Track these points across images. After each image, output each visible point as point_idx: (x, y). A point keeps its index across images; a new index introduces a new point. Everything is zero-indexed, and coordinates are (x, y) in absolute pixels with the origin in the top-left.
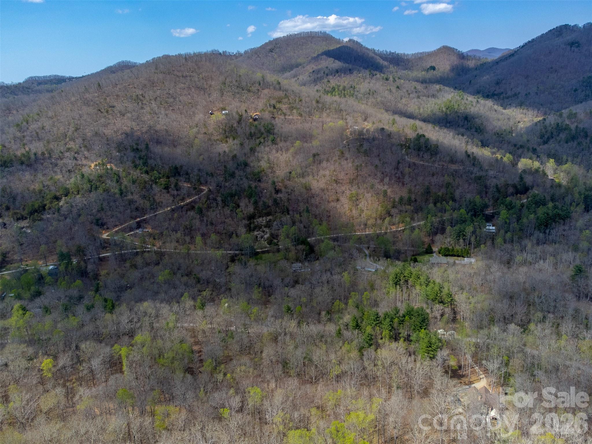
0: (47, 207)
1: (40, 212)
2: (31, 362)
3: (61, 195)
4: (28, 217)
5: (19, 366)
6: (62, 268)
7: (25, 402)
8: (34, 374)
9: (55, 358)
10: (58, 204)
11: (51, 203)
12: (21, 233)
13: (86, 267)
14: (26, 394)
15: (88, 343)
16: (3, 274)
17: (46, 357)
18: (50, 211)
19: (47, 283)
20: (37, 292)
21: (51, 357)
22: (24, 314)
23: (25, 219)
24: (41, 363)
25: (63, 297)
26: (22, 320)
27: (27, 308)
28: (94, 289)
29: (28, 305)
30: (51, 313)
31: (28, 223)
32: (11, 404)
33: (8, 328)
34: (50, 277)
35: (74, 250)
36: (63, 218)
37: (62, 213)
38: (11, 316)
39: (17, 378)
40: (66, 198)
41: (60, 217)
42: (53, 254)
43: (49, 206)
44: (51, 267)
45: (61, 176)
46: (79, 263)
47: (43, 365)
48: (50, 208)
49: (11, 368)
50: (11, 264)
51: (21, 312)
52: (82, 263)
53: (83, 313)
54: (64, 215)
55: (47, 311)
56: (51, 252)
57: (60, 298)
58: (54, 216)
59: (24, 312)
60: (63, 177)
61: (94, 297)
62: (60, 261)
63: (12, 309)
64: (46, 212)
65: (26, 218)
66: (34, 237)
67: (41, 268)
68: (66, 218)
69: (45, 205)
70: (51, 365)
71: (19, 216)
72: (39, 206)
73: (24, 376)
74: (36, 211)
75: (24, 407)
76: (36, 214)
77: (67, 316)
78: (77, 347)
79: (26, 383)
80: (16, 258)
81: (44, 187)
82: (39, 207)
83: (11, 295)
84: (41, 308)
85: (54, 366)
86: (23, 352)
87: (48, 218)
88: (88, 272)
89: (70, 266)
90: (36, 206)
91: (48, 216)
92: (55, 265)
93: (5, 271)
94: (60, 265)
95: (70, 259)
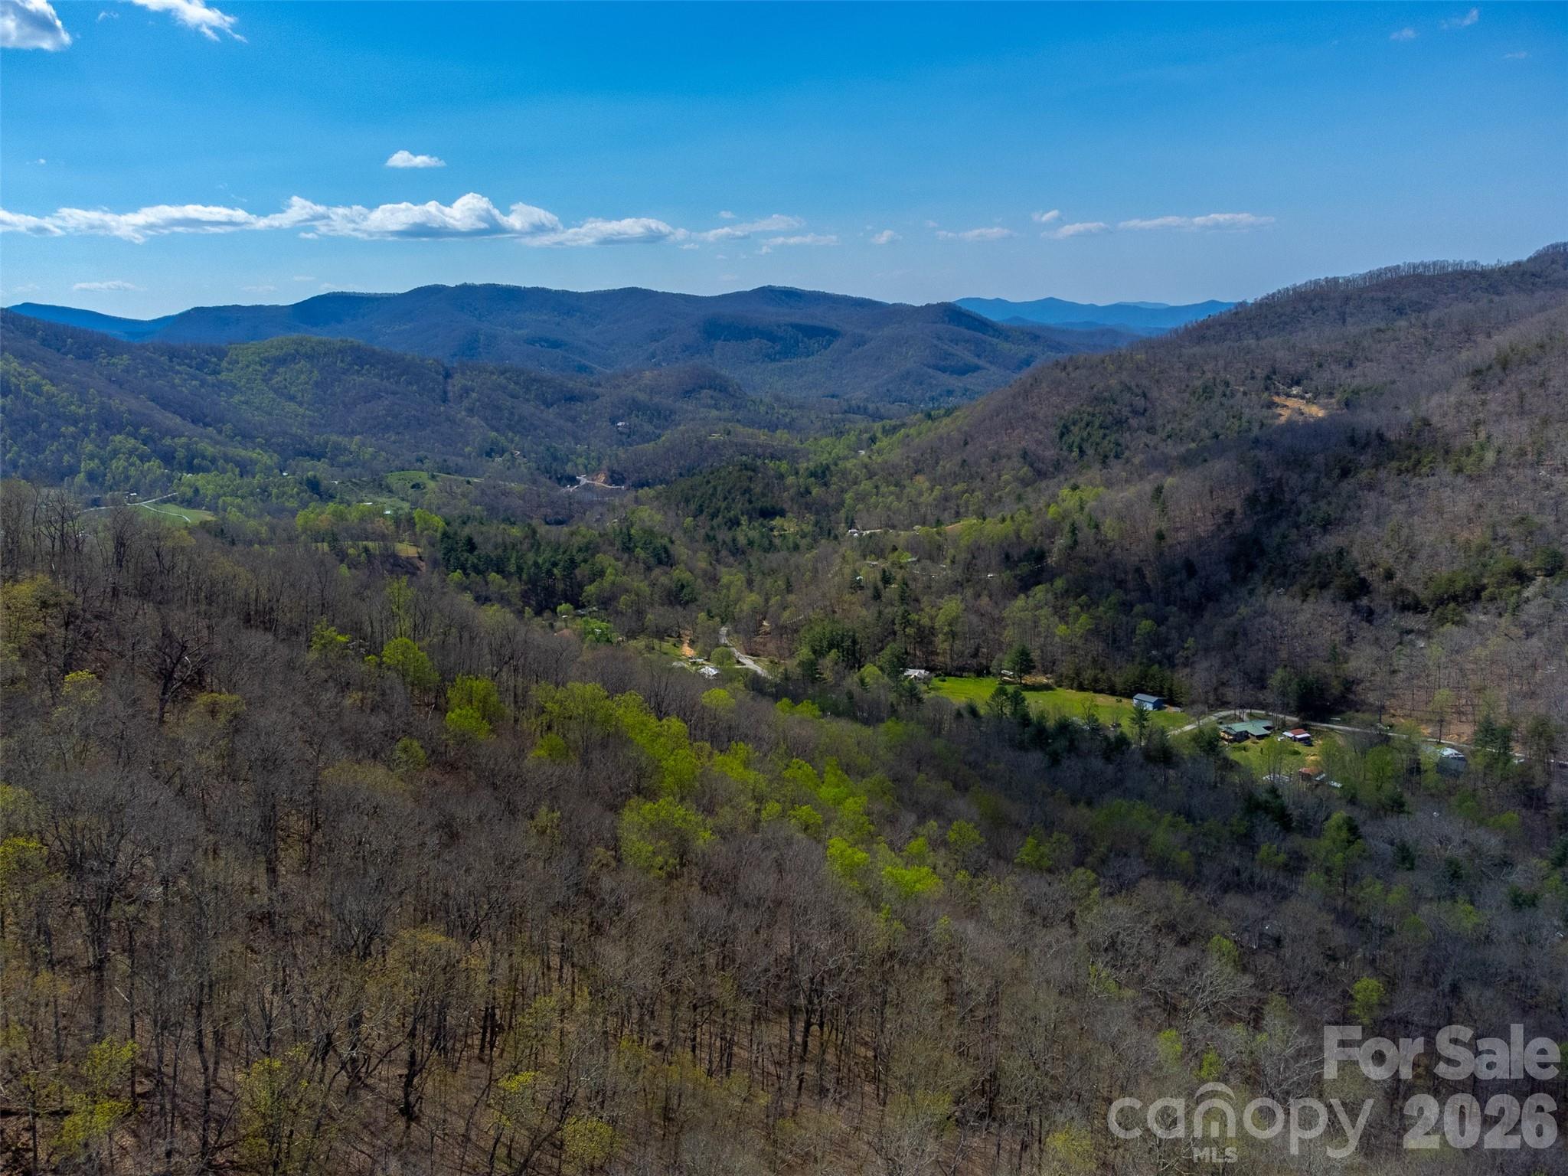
0: (1485, 594)
1: (1465, 602)
2: (1332, 965)
3: (1537, 569)
4: (1431, 607)
5: (1304, 959)
6: (1477, 763)
7: (1290, 1051)
8: (1330, 996)
9: (1391, 984)
10: (1519, 593)
11: (1501, 584)
12: (1400, 643)
13: (1547, 785)
14: (1301, 1033)
15: (1489, 993)
16: (1332, 730)
17: (1370, 970)
18: (1491, 607)
19: (1427, 788)
20: (1395, 802)
21: (1382, 978)
22: (1349, 842)
23: (1421, 612)
24: (1355, 979)
25: (1457, 840)
26: (1340, 855)
27: (1363, 830)
28: (1554, 855)
29: (1364, 823)
30: (1411, 868)
31: (1425, 623)
32: (1261, 1037)
33: (1306, 859)
34: (1437, 776)
35: (1525, 725)
36: (1521, 632)
37: (1524, 617)
38: (1319, 834)
39: (1292, 986)
40: (1548, 580)
41: (1512, 628)
42: (1464, 719)
43: (1493, 593)
44: (1448, 752)
45: (1553, 518)
46: (1527, 766)
47: (1358, 986)
48: (1492, 599)
49: (1287, 952)
50: (1357, 711)
51: (1344, 834)
52: (1538, 769)
53: (1499, 908)
54: (1526, 624)
55: (1404, 859)
56: (1460, 713)
57: (1449, 840)
58: (1497, 620)
59: (1352, 838)
60: (1558, 521)
61: (1544, 878)
62: (1476, 743)
63: (1327, 819)
64: (1479, 606)
65: (1424, 610)
66: (1430, 663)
67: (1423, 747)
68: (1529, 635)
69: (1484, 588)
70: (1375, 999)
71: (1409, 600)
72: (1466, 585)
73: (1308, 987)
74: (1454, 598)
75: (1287, 1061)
76: (1452, 605)
77: (1453, 896)
78: (1455, 990)
79: (1307, 1006)
80: (1371, 700)
81: (1495, 539)
82: (1466, 588)
83: (1335, 784)
84: (1392, 844)
85: (1382, 1005)
86: (1322, 932)
87: (1479, 622)
88: (1550, 801)
89: (1500, 765)
90: (1459, 586)
91: (1482, 617)
92: (1461, 750)
93: (1338, 723)
94: (1473, 754)
95: (1507, 748)
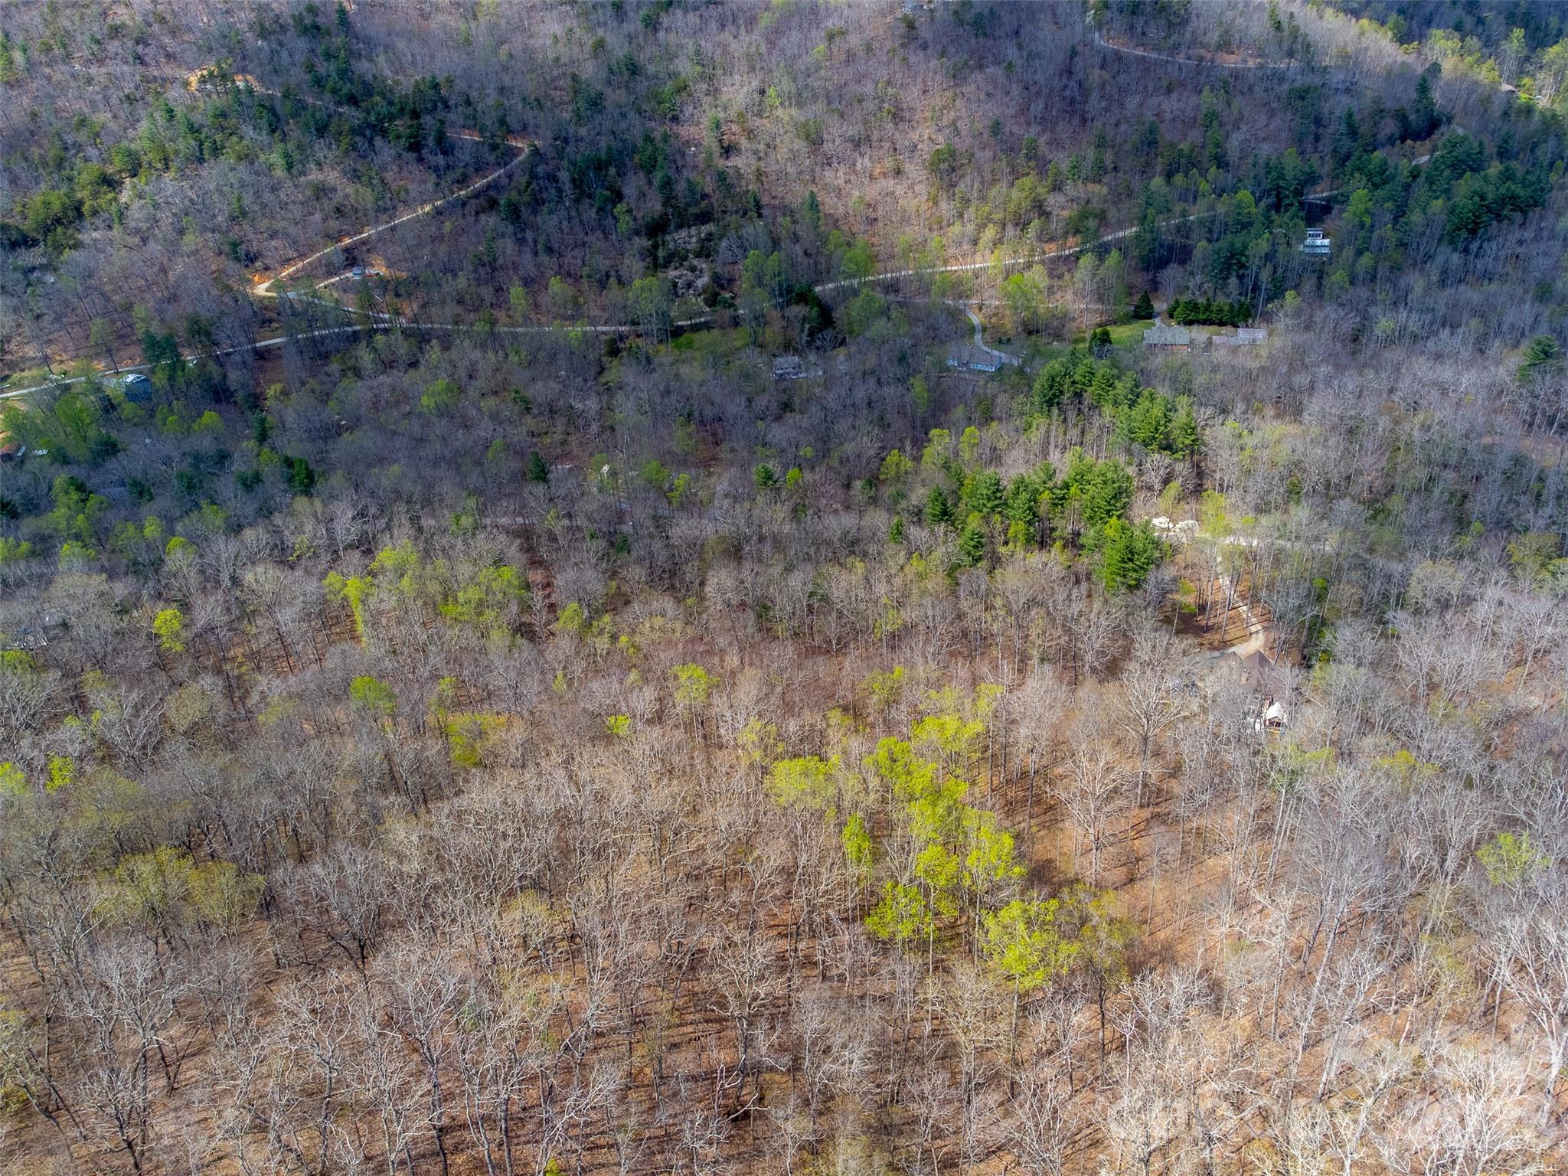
0: (85, 209)
1: (71, 222)
2: (126, 618)
3: (120, 172)
4: (41, 238)
5: (98, 628)
6: (160, 379)
7: (128, 711)
8: (139, 645)
9: (185, 607)
10: (115, 199)
11: (95, 195)
12: (29, 284)
13: (225, 377)
14: (129, 691)
15: (260, 569)
16: (8, 399)
17: (161, 604)
18: (98, 222)
19: (128, 420)
20: (106, 444)
21: (174, 605)
22: (83, 501)
23: (33, 246)
24: (152, 619)
25: (176, 455)
26: (81, 517)
27: (89, 486)
28: (256, 433)
29: (89, 477)
30: (152, 498)
31: (43, 255)
32: (97, 715)
33: (50, 536)
34: (132, 405)
35: (182, 328)
36: (137, 240)
37: (133, 224)
38: (52, 505)
39: (99, 657)
40: (135, 180)
41: (127, 238)
42: (128, 341)
43: (92, 206)
44: (131, 378)
45: (109, 115)
46: (201, 365)
47: (157, 623)
48: (95, 213)
49: (78, 631)
50: (23, 370)
51: (75, 496)
52: (212, 366)
53: (236, 497)
54: (138, 231)
55: (141, 493)
56: (121, 337)
57: (170, 458)
58: (110, 234)
59: (83, 496)
60: (115, 117)
61: (258, 455)
62: (150, 361)
63: (50, 489)
64: (87, 223)
65: (35, 243)
66: (70, 297)
67: (105, 382)
68: (145, 241)
69: (81, 203)
70: (176, 625)
71: (14, 236)
72: (63, 204)
73: (114, 650)
74: (58, 221)
75: (129, 721)
76: (60, 229)
77: (197, 505)
78: (235, 581)
79: (122, 666)
80: (31, 354)
81: (66, 149)
82: (65, 208)
83: (40, 452)
84: (124, 484)
85: (185, 626)
86: (102, 594)
87: (94, 240)
88: (233, 389)
89: (180, 373)
90: (56, 206)
91: (94, 235)
92: (140, 372)
93: (9, 389)
94: (152, 371)
95: (178, 355)
